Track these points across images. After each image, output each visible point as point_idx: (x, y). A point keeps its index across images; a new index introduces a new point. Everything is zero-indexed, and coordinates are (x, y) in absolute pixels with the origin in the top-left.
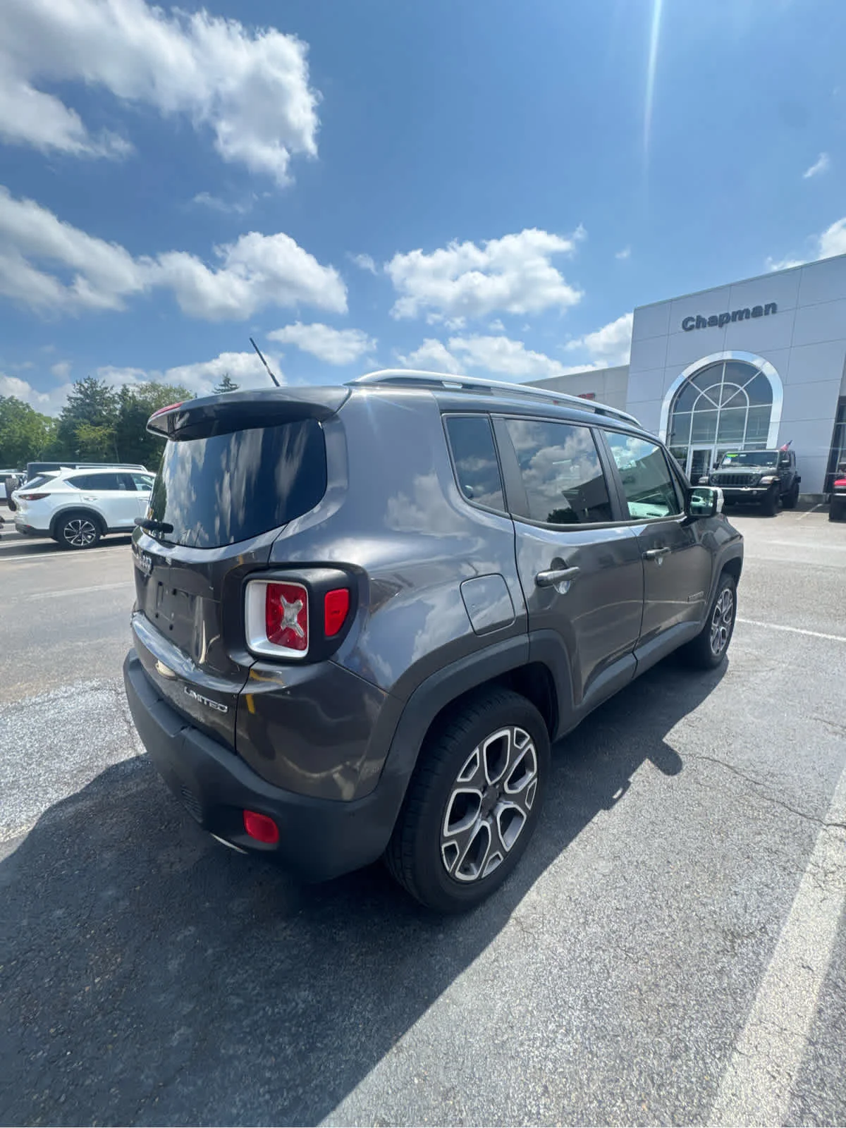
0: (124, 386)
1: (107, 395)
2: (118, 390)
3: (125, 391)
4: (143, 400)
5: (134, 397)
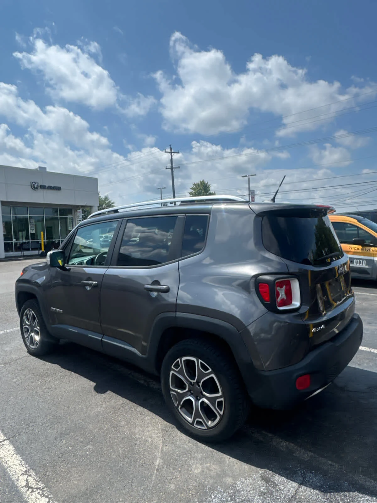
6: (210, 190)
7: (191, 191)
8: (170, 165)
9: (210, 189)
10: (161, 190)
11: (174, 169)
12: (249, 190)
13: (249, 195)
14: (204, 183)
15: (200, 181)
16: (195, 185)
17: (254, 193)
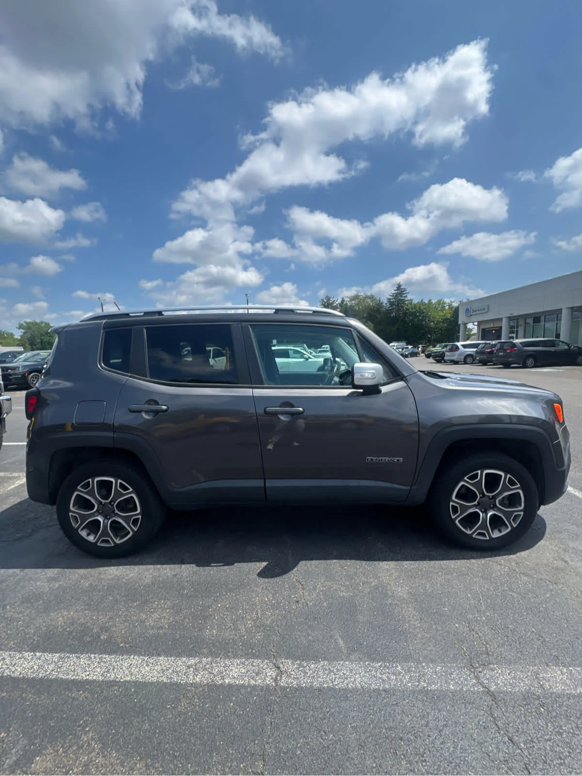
0: (343, 298)
1: (335, 304)
2: (339, 301)
3: (343, 301)
4: (351, 305)
5: (346, 303)
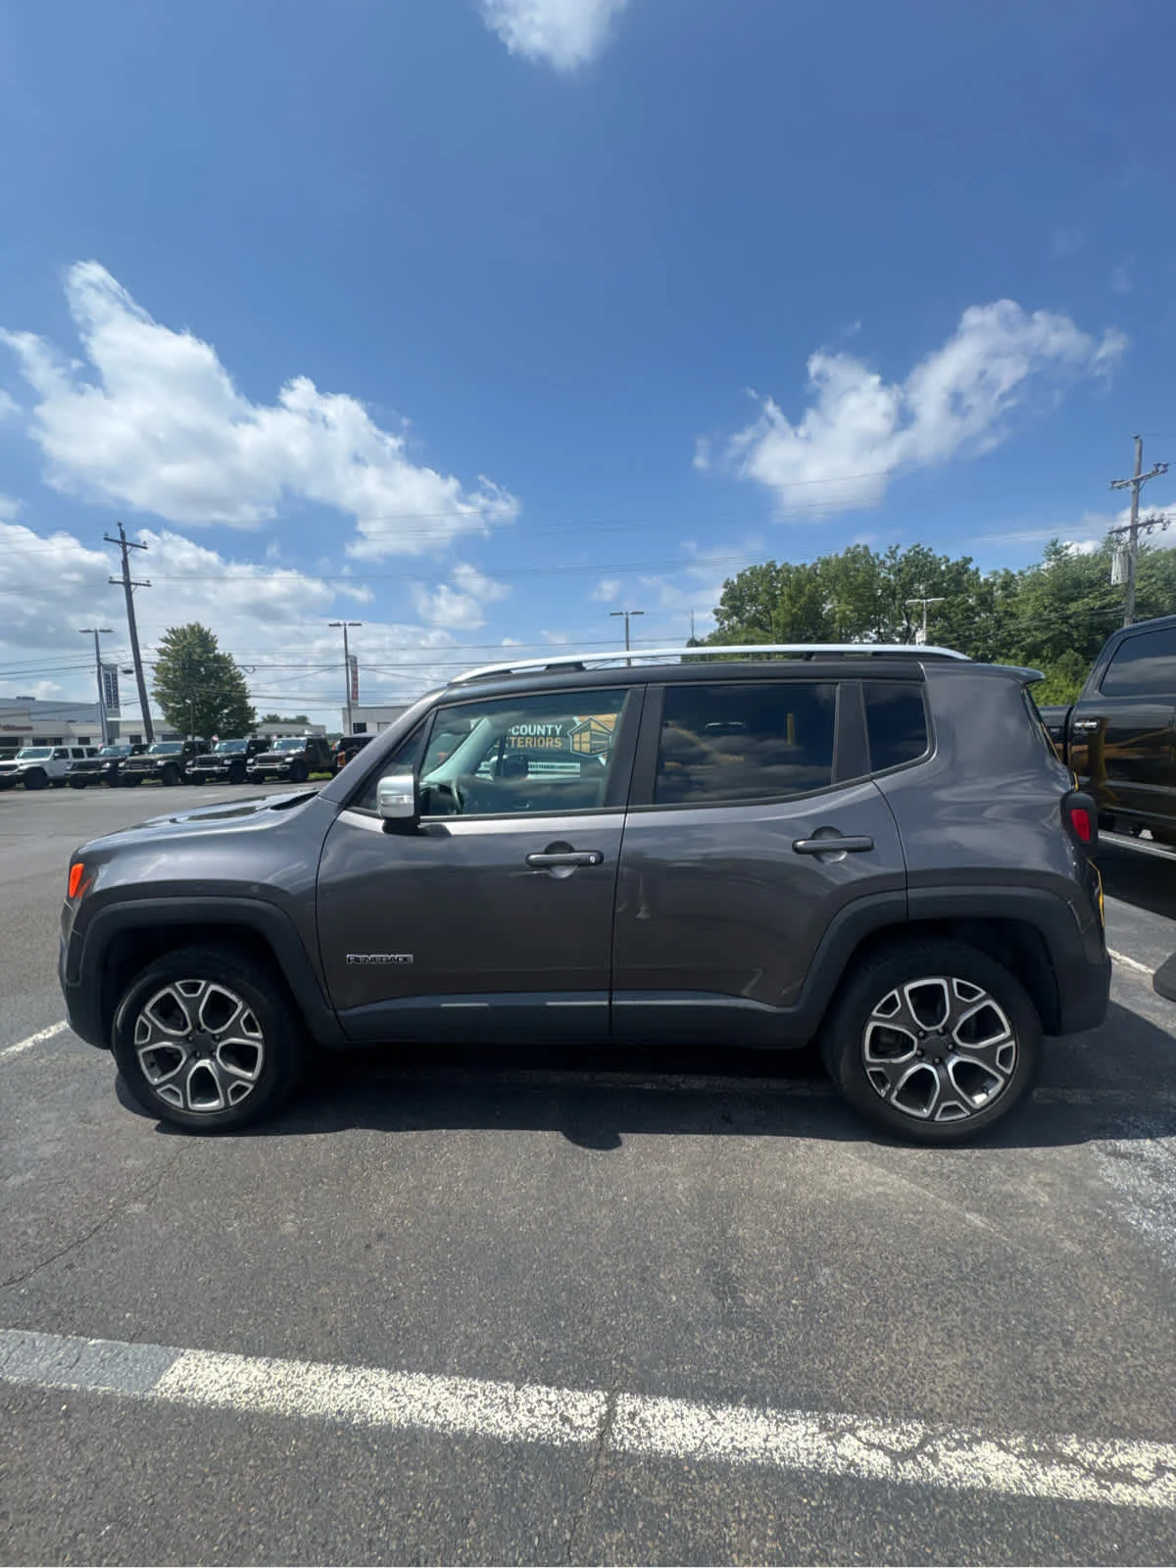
6: (216, 648)
7: (163, 645)
8: (122, 575)
9: (217, 645)
10: (97, 636)
11: (133, 587)
12: (347, 657)
13: (347, 665)
14: (201, 631)
15: (189, 626)
16: (173, 632)
17: (355, 662)
